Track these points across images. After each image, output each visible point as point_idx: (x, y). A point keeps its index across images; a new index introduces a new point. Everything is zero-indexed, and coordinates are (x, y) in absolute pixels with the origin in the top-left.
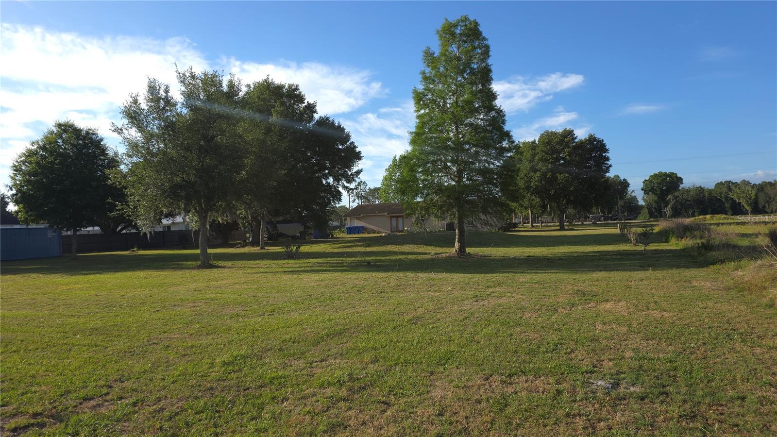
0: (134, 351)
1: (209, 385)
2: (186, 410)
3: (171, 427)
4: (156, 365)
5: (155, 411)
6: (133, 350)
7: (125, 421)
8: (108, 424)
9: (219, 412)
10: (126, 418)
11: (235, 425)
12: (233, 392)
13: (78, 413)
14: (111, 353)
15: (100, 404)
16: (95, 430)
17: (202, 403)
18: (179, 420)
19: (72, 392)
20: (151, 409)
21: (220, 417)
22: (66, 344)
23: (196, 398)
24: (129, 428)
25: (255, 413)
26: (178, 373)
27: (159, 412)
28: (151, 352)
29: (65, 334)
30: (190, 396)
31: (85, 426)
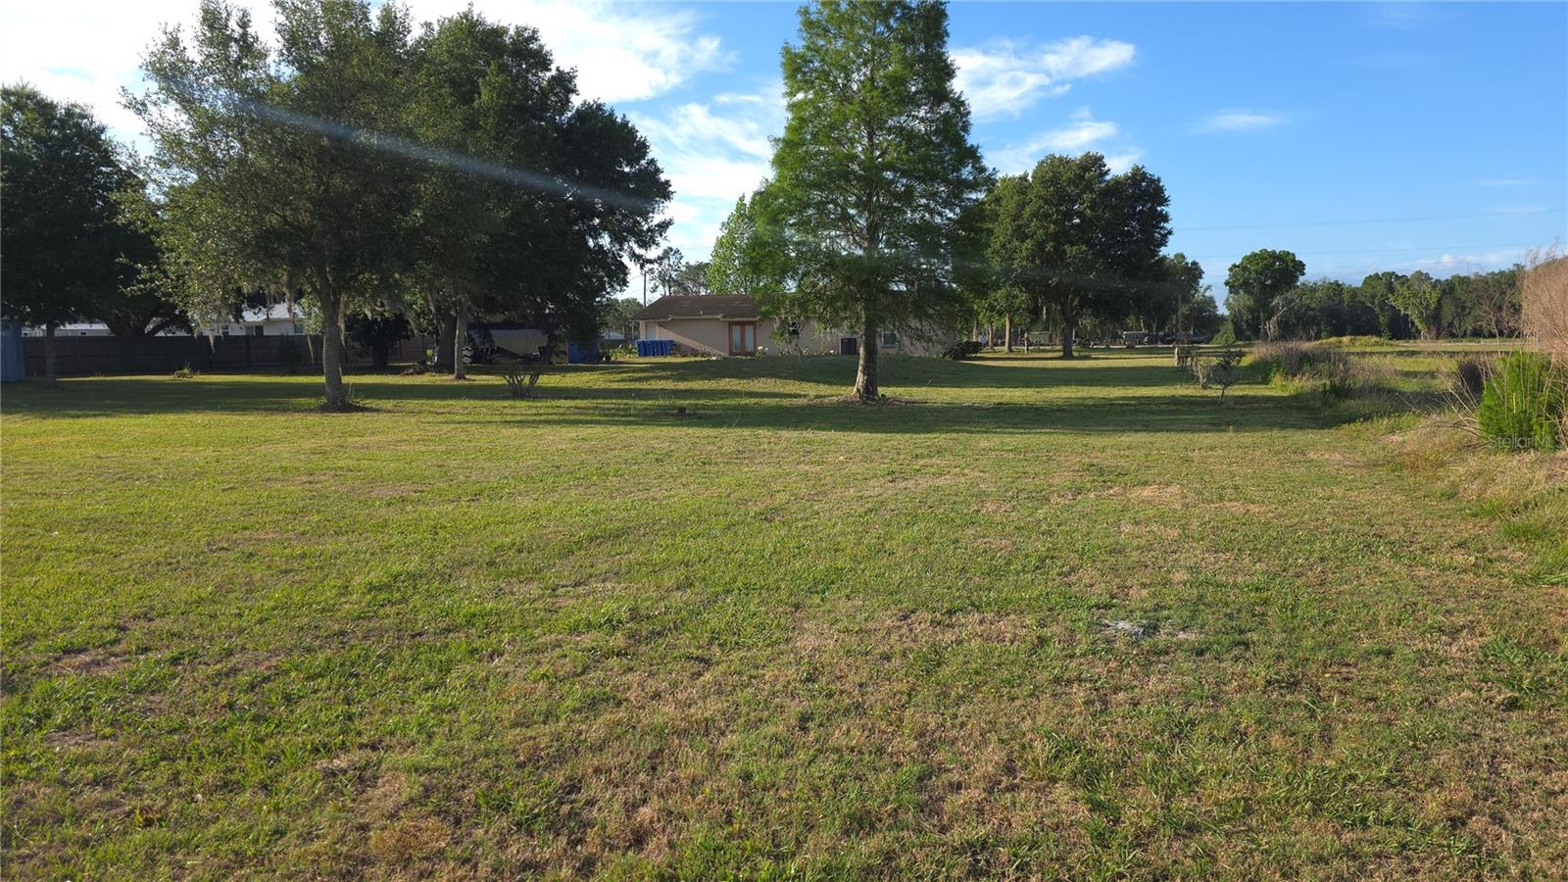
0: (178, 562)
1: (336, 627)
2: (287, 672)
3: (253, 704)
4: (222, 590)
5: (219, 674)
6: (174, 561)
7: (153, 693)
8: (116, 698)
9: (357, 676)
10: (154, 686)
11: (391, 700)
12: (388, 639)
13: (50, 676)
14: (126, 565)
15: (98, 661)
16: (86, 709)
17: (321, 657)
18: (270, 691)
19: (39, 637)
20: (210, 671)
21: (358, 685)
22: (28, 547)
23: (309, 650)
24: (162, 706)
25: (432, 679)
26: (272, 603)
27: (227, 675)
28: (214, 565)
29: (26, 528)
30: (295, 646)
31: (66, 700)
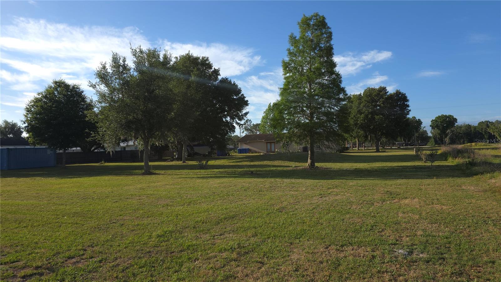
0: (101, 227)
1: (148, 250)
2: (133, 266)
3: (123, 277)
4: (114, 237)
5: (113, 266)
6: (100, 227)
7: (94, 272)
8: (83, 274)
9: (154, 267)
10: (95, 270)
11: (165, 276)
12: (164, 254)
13: (64, 267)
14: (86, 228)
15: (78, 261)
16: (75, 278)
17: (143, 261)
18: (129, 272)
19: (61, 253)
20: (111, 265)
21: (155, 270)
22: (57, 222)
23: (140, 258)
24: (97, 277)
25: (177, 268)
26: (129, 242)
27: (116, 266)
28: (112, 228)
29: (57, 216)
30: (136, 256)
31: (69, 275)
